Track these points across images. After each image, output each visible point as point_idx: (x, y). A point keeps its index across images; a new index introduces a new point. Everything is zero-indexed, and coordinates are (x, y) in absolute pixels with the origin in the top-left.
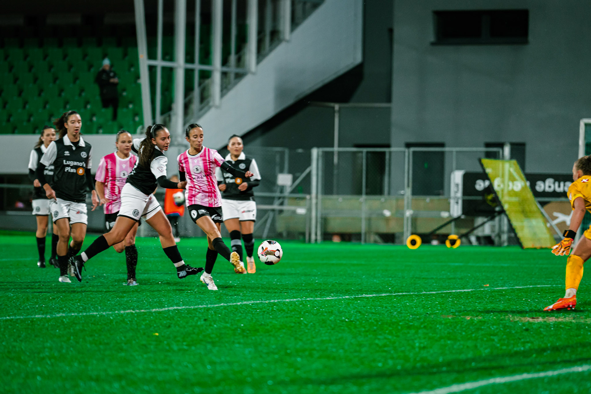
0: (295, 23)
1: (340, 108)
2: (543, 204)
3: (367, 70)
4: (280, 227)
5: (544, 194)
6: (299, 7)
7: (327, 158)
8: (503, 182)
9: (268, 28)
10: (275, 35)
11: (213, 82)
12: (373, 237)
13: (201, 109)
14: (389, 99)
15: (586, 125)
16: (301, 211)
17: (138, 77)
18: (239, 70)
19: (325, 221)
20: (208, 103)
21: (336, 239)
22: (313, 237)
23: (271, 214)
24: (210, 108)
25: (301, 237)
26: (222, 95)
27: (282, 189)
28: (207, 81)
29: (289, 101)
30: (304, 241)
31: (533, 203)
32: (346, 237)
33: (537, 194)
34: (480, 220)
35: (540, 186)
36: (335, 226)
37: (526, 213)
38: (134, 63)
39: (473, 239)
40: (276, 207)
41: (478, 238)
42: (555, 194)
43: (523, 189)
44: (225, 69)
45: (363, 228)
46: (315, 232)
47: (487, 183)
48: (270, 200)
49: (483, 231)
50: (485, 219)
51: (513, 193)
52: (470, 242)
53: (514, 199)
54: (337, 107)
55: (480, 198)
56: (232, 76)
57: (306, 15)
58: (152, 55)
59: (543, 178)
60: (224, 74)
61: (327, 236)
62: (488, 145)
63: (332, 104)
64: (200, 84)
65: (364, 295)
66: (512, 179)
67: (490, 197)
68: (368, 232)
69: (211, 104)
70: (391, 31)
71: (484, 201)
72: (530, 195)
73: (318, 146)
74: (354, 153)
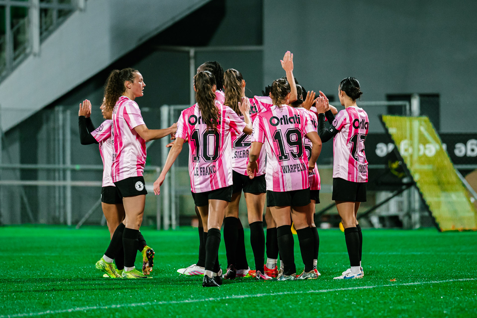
1: (196, 53)
2: (464, 173)
5: (466, 160)
8: (411, 145)
11: (29, 22)
13: (15, 59)
14: (260, 41)
18: (64, 6)
19: (181, 200)
20: (25, 49)
22: (166, 221)
24: (26, 56)
25: (151, 222)
26: (42, 40)
28: (21, 22)
29: (132, 46)
30: (155, 228)
31: (452, 172)
33: (455, 160)
34: (383, 196)
35: (461, 150)
37: (442, 185)
39: (375, 220)
41: (382, 219)
43: (438, 153)
44: (44, 5)
46: (169, 215)
47: (391, 147)
49: (388, 209)
50: (390, 195)
51: (425, 160)
52: (371, 225)
53: (426, 167)
54: (192, 51)
55: (383, 166)
56: (55, 14)
60: (44, 12)
61: (184, 220)
62: (390, 97)
63: (186, 49)
64: (12, 26)
65: (234, 297)
66: (424, 141)
67: (395, 165)
69: (28, 51)
71: (388, 171)
72: (447, 161)
73: (169, 104)
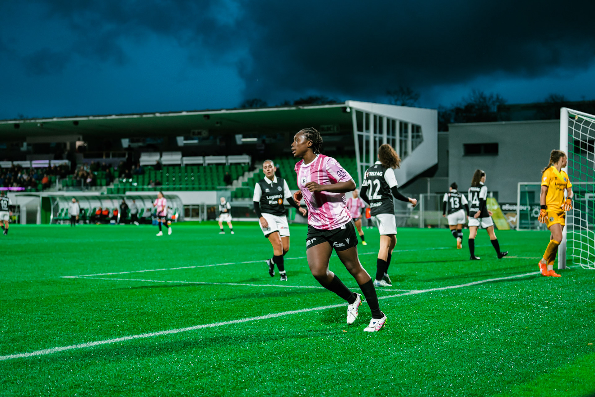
0: (413, 148)
1: (430, 180)
2: (505, 214)
3: (440, 166)
4: (409, 222)
5: (505, 210)
6: (414, 143)
7: (426, 198)
8: (490, 205)
9: (403, 150)
10: (406, 153)
12: (443, 226)
14: (448, 176)
15: (521, 185)
16: (416, 217)
17: (356, 169)
19: (425, 221)
21: (429, 227)
22: (421, 226)
23: (405, 219)
25: (417, 226)
27: (409, 209)
29: (411, 177)
30: (418, 228)
31: (501, 214)
32: (433, 226)
33: (503, 210)
35: (504, 207)
36: (429, 222)
37: (498, 217)
38: (355, 164)
40: (407, 215)
42: (509, 210)
43: (498, 209)
45: (439, 223)
46: (422, 224)
48: (405, 213)
51: (494, 210)
53: (495, 212)
54: (429, 179)
57: (417, 146)
58: (361, 161)
59: (505, 204)
61: (426, 226)
63: (427, 178)
66: (493, 205)
68: (441, 224)
70: (448, 152)
72: (500, 211)
73: (422, 193)
74: (435, 197)
